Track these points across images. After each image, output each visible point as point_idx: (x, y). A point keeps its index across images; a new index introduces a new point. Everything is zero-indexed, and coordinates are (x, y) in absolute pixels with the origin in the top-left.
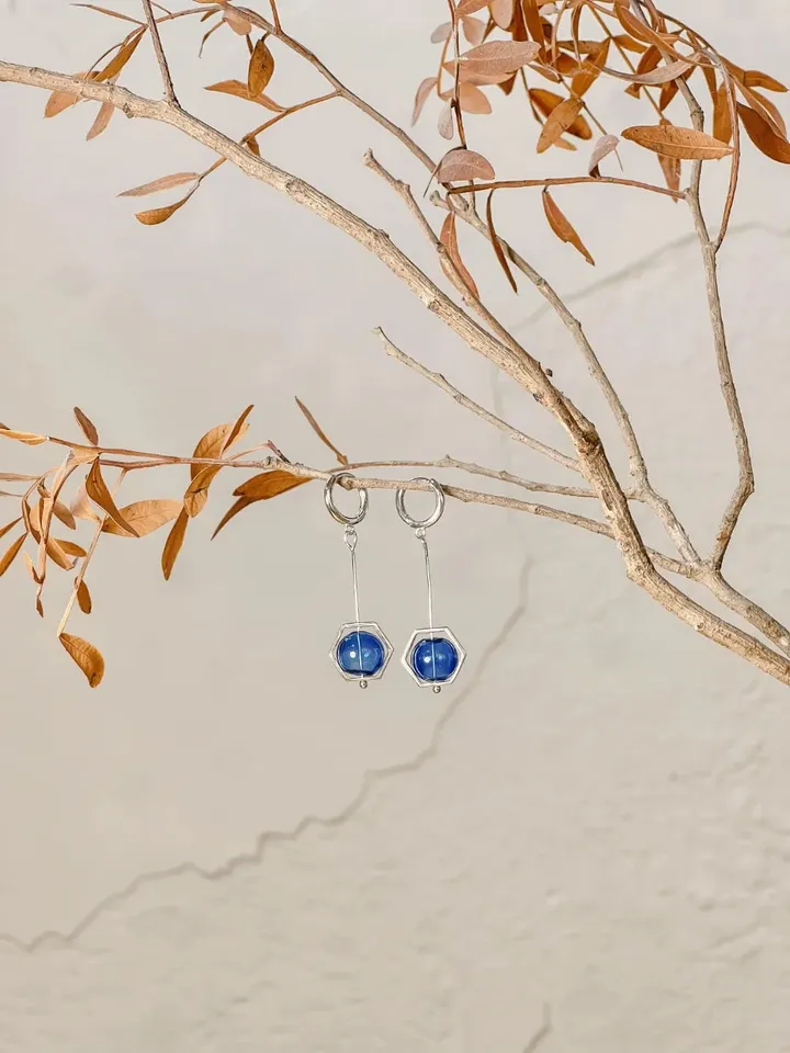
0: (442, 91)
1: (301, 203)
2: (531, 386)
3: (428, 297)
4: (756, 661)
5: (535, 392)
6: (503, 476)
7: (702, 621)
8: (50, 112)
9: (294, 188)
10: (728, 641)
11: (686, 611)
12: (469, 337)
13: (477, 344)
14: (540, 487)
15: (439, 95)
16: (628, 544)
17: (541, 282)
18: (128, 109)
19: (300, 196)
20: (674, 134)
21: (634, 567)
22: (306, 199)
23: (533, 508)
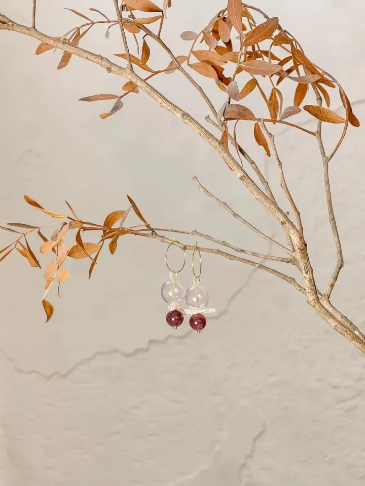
0: (189, 64)
1: (187, 124)
2: (280, 218)
3: (239, 174)
4: (355, 342)
5: (282, 221)
6: (224, 244)
7: (337, 324)
8: (38, 52)
9: (185, 117)
10: (345, 334)
11: (331, 319)
12: (256, 193)
13: (259, 197)
14: (242, 251)
15: (188, 64)
16: (311, 289)
17: (253, 163)
18: (110, 69)
19: (187, 121)
20: (322, 110)
21: (312, 299)
22: (189, 123)
23: (257, 265)
